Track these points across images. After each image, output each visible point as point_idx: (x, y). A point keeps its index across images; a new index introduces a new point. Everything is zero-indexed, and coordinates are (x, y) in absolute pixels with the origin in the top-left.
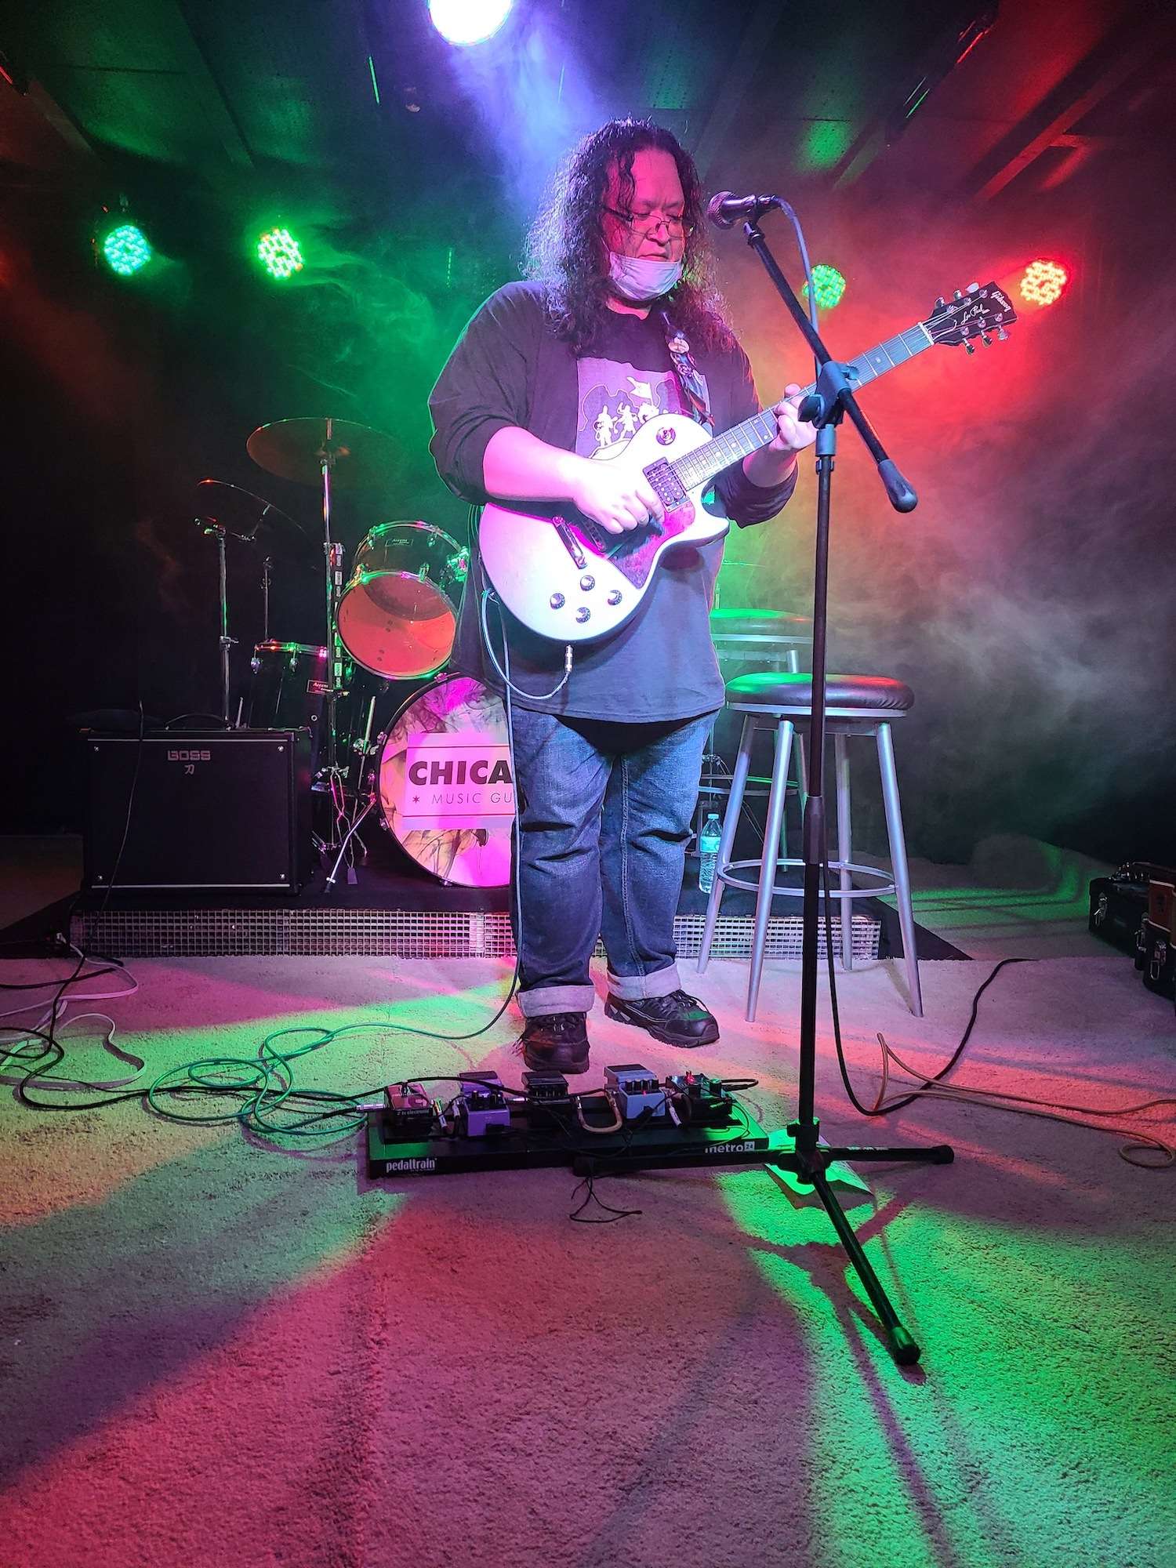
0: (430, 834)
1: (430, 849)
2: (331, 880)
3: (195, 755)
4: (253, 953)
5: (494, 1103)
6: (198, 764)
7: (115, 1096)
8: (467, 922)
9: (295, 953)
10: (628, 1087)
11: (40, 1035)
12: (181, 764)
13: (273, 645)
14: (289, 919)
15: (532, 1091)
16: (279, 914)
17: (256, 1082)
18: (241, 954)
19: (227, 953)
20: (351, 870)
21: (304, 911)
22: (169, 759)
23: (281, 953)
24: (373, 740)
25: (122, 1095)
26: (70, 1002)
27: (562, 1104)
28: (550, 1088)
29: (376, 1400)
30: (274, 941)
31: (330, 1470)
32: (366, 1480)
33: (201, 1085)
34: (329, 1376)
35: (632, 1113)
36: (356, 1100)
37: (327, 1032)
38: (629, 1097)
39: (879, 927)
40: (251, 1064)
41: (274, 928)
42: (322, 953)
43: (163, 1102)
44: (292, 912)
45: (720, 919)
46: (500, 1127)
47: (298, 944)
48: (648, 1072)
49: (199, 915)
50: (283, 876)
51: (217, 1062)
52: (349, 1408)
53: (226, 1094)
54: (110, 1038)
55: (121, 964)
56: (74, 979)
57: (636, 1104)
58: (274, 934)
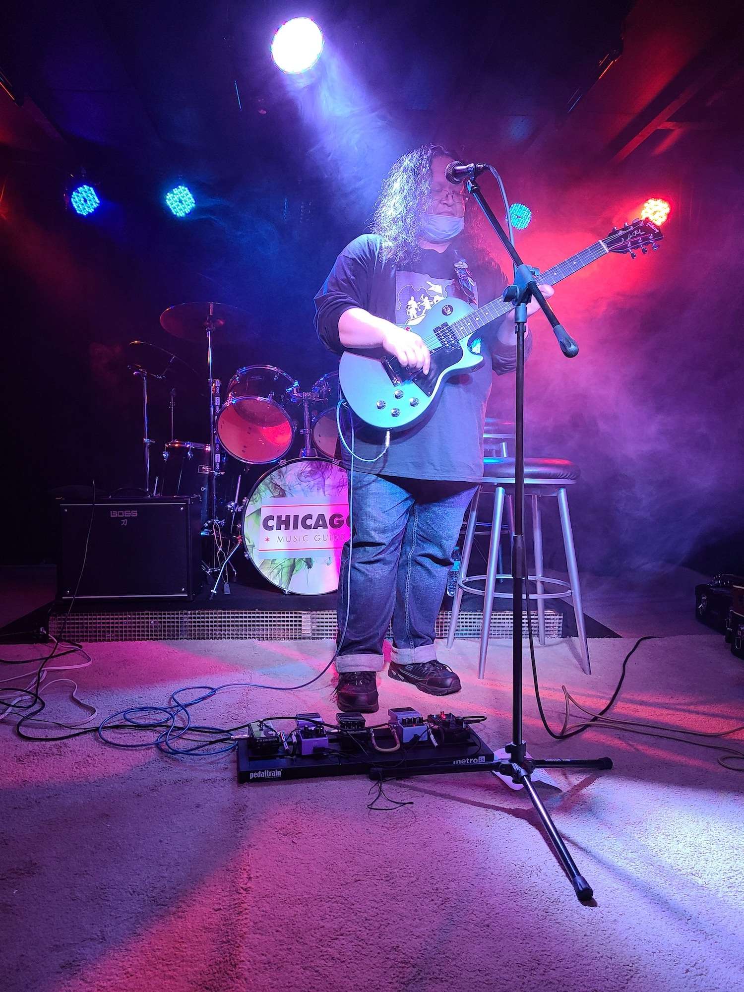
0: (276, 562)
1: (276, 571)
2: (214, 591)
3: (128, 514)
4: (165, 639)
5: (318, 733)
6: (130, 519)
7: (77, 732)
8: (300, 617)
9: (191, 639)
10: (405, 722)
11: (30, 693)
12: (119, 519)
13: (176, 443)
14: (187, 617)
15: (343, 725)
16: (181, 614)
17: (166, 721)
18: (157, 639)
19: (148, 639)
20: (227, 586)
21: (197, 612)
22: (112, 516)
23: (181, 639)
24: (240, 503)
25: (81, 731)
26: (49, 671)
27: (361, 734)
28: (354, 724)
29: (244, 927)
30: (178, 631)
31: (215, 973)
32: (239, 979)
33: (132, 724)
34: (214, 912)
35: (406, 740)
36: (231, 732)
37: (212, 689)
38: (404, 728)
39: (562, 617)
40: (164, 710)
41: (177, 622)
42: (208, 638)
43: (108, 735)
44: (189, 612)
45: (461, 613)
46: (323, 749)
47: (193, 632)
48: (416, 713)
49: (130, 615)
50: (183, 589)
51: (142, 709)
52: (227, 932)
53: (148, 730)
54: (74, 694)
55: (81, 647)
56: (51, 657)
57: (409, 733)
58: (177, 627)
